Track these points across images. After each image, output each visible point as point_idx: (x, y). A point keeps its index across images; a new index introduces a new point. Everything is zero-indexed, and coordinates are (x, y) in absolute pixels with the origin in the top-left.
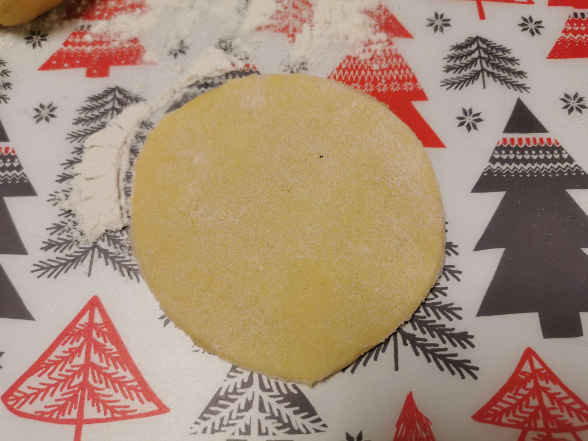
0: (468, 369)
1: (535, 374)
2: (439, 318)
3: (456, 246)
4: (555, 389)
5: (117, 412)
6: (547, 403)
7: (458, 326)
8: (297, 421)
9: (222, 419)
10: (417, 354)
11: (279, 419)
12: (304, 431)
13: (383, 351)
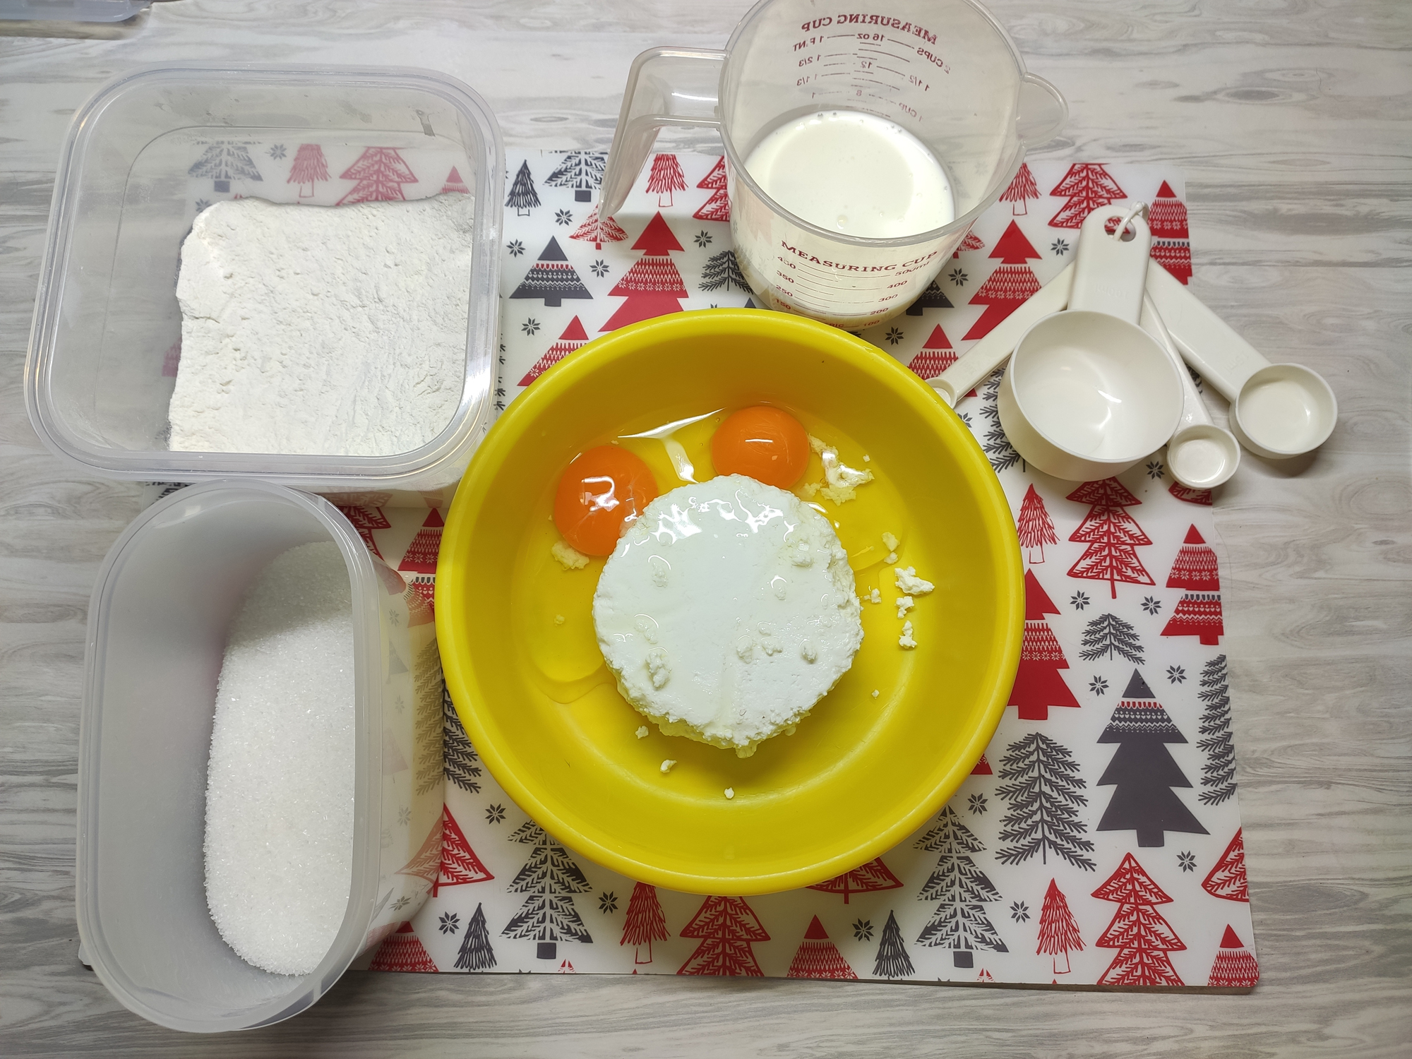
0: (1090, 865)
1: (1132, 870)
2: (1072, 831)
3: (1085, 782)
4: (1143, 879)
5: (870, 886)
6: (1138, 888)
7: (1084, 837)
8: (984, 894)
9: (937, 891)
10: (1058, 854)
11: (973, 892)
12: (988, 900)
13: (1036, 852)
